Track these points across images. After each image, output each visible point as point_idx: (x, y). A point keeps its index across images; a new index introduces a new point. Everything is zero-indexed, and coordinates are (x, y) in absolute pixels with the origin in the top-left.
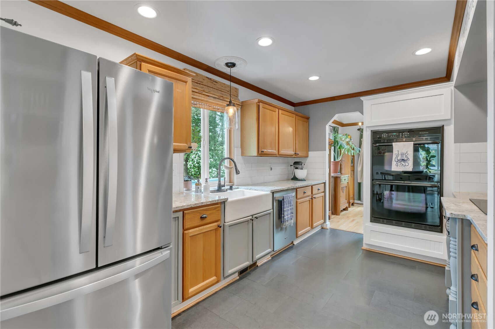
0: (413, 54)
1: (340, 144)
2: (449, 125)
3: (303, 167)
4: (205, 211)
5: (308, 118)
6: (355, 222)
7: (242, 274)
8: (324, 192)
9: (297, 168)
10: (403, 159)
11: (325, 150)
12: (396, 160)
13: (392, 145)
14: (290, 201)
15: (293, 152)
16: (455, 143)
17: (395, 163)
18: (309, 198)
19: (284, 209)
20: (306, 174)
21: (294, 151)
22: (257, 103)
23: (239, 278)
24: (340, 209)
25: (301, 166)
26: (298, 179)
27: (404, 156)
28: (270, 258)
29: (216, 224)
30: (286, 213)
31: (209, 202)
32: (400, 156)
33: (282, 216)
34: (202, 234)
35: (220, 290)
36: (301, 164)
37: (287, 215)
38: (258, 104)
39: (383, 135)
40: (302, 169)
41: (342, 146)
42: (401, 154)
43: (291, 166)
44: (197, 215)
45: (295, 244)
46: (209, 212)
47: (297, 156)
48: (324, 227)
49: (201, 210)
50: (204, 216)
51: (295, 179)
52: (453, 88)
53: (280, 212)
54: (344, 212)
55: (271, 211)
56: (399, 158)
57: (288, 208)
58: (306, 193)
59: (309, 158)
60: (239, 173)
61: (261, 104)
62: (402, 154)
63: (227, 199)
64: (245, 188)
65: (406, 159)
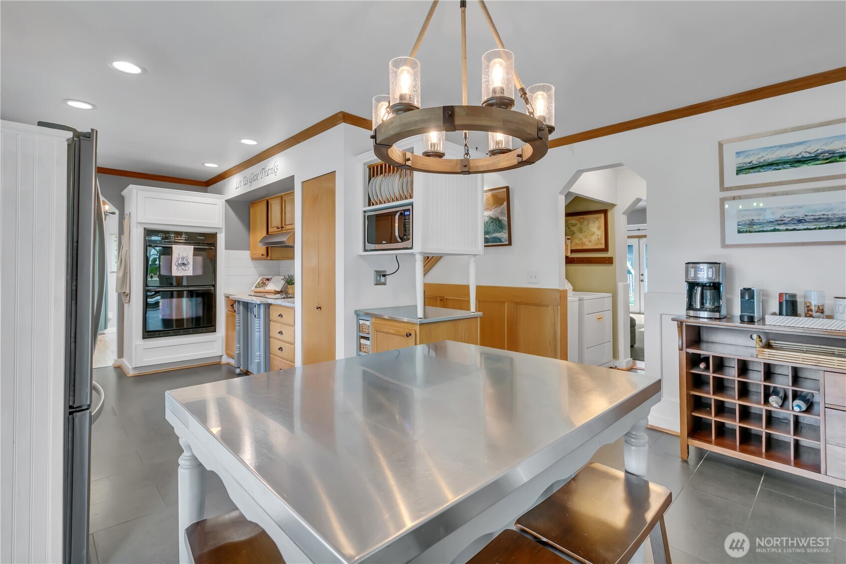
0: (203, 164)
2: (221, 233)
10: (183, 263)
12: (177, 264)
13: (171, 248)
16: (226, 249)
17: (176, 267)
27: (185, 260)
32: (180, 259)
52: (224, 201)
56: (180, 262)
62: (183, 258)
65: (186, 263)
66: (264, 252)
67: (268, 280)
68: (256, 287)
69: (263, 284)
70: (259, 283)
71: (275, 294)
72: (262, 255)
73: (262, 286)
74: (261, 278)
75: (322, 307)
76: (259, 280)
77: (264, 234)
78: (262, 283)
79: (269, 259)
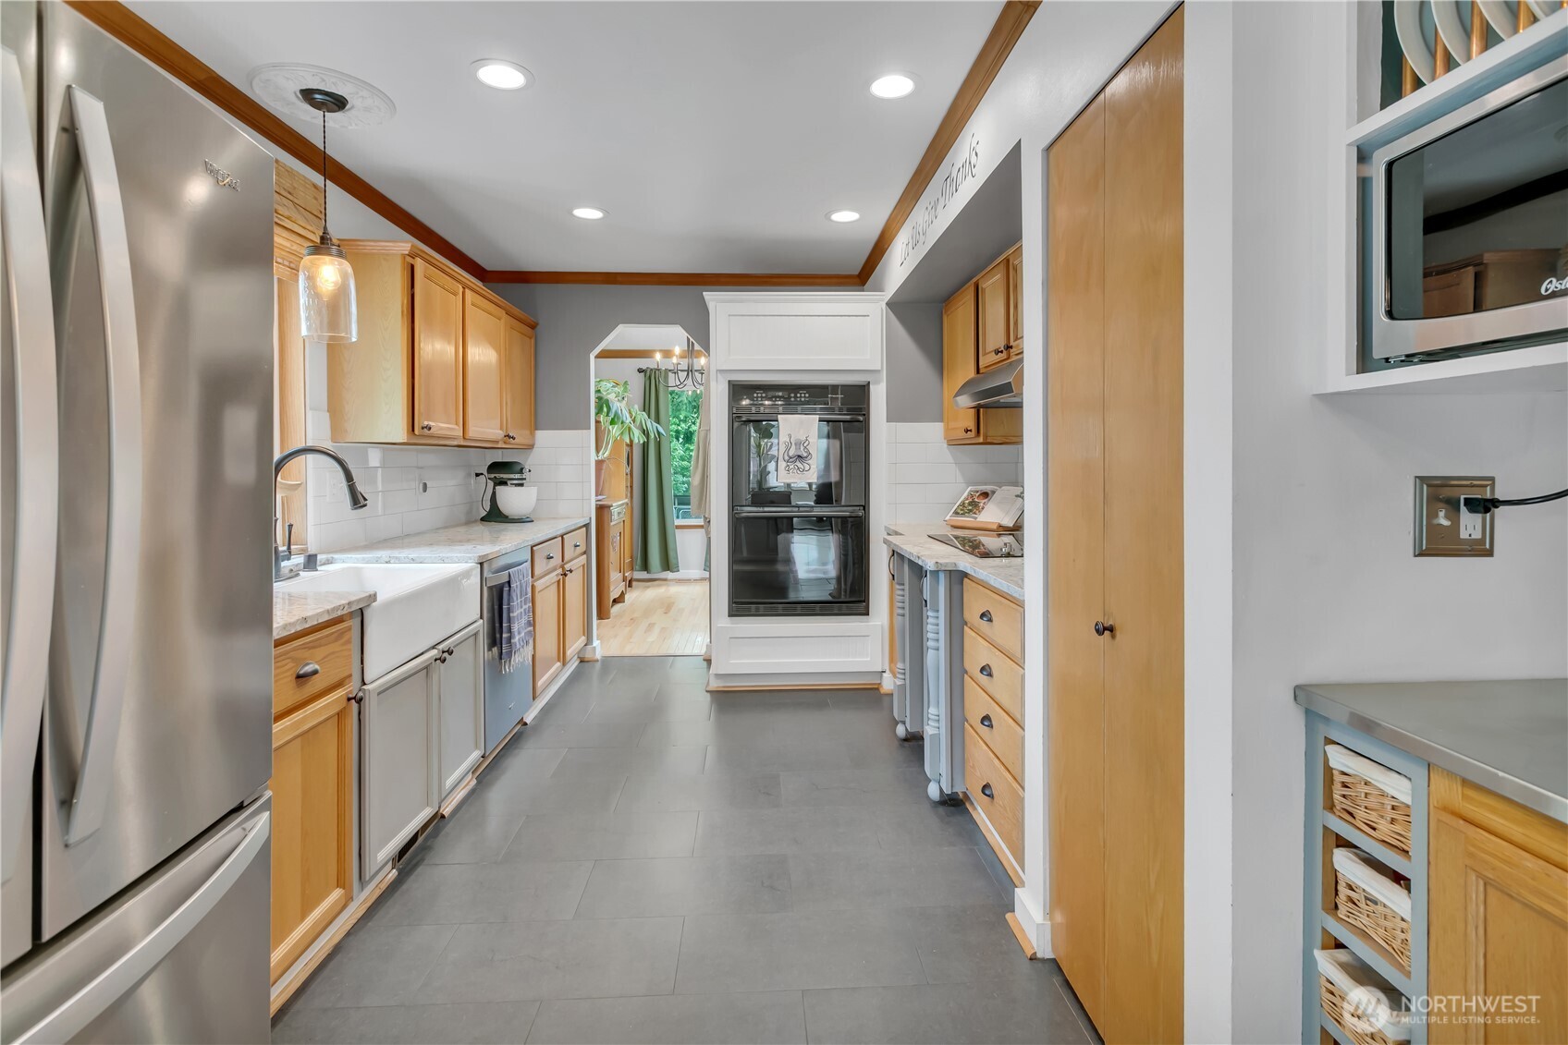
0: (828, 216)
1: (613, 411)
2: (878, 382)
3: (525, 479)
4: (310, 648)
5: (533, 326)
6: (656, 630)
7: (404, 857)
8: (585, 553)
9: (503, 483)
10: (800, 454)
11: (589, 429)
12: (787, 458)
13: (776, 421)
14: (524, 585)
15: (501, 432)
16: (888, 421)
17: (784, 464)
18: (557, 575)
19: (511, 615)
20: (535, 499)
21: (501, 429)
22: (404, 256)
23: (397, 873)
24: (609, 599)
25: (517, 476)
26: (507, 517)
27: (802, 448)
28: (474, 782)
29: (340, 693)
30: (515, 628)
31: (323, 612)
32: (793, 446)
33: (505, 635)
34: (299, 739)
35: (348, 934)
36: (518, 468)
37: (519, 633)
38: (409, 260)
39: (755, 395)
40: (522, 485)
41: (618, 418)
42: (796, 444)
43: (477, 475)
44: (287, 667)
45: (528, 722)
46: (321, 652)
47: (510, 444)
48: (588, 656)
49: (295, 649)
50: (308, 668)
51: (495, 515)
52: (884, 306)
53: (497, 625)
54: (618, 607)
55: (479, 626)
57: (519, 611)
58: (552, 557)
59: (534, 449)
60: (365, 505)
61: (419, 263)
62: (798, 444)
63: (373, 597)
64: (364, 559)
65: (805, 455)
66: (971, 424)
67: (985, 495)
68: (956, 513)
69: (972, 506)
70: (963, 504)
71: (999, 535)
72: (967, 431)
73: (970, 511)
74: (969, 489)
75: (1117, 627)
76: (966, 494)
77: (971, 374)
78: (970, 504)
79: (981, 440)
